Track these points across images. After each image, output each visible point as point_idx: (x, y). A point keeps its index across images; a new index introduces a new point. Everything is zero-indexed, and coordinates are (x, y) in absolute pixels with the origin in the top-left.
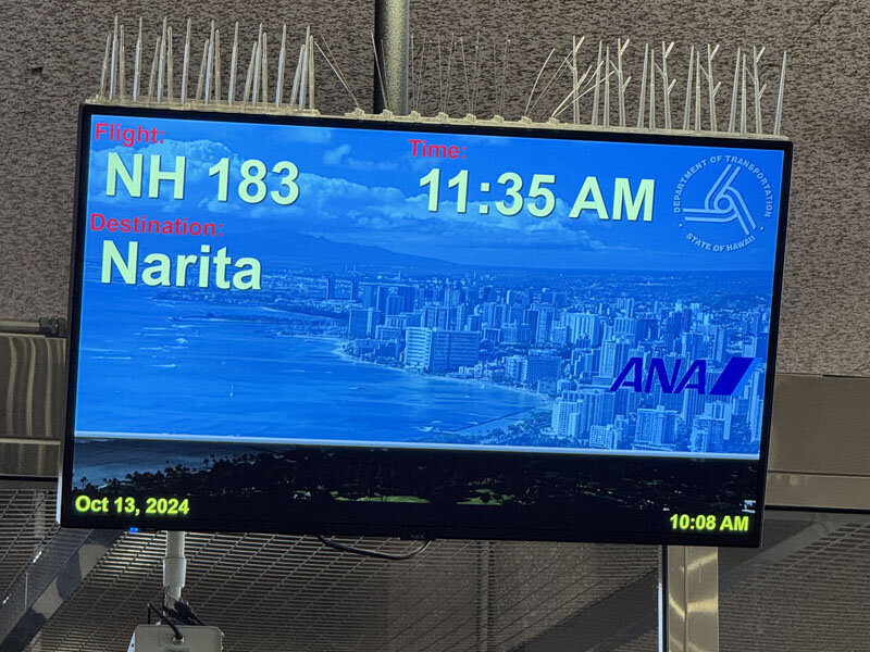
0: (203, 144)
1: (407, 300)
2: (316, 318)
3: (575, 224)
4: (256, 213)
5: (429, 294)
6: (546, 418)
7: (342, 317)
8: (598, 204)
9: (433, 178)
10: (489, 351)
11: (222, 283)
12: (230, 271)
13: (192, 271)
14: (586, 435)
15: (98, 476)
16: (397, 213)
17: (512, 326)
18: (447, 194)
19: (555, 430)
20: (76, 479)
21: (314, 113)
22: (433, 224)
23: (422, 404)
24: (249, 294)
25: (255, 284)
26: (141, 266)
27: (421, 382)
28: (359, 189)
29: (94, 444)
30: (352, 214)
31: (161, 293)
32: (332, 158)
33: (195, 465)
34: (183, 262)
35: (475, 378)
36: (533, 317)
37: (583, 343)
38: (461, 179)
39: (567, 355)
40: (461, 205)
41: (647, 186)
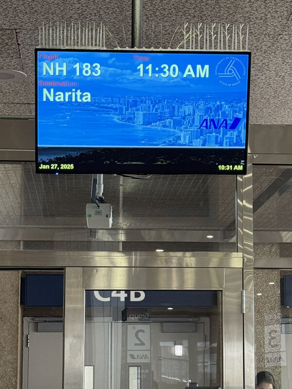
0: (71, 59)
1: (135, 104)
2: (107, 110)
3: (185, 79)
4: (88, 79)
5: (142, 102)
6: (179, 138)
7: (116, 109)
8: (192, 73)
9: (141, 67)
10: (161, 118)
11: (79, 100)
12: (81, 97)
13: (70, 97)
14: (192, 142)
15: (45, 158)
16: (131, 78)
17: (167, 110)
18: (146, 71)
19: (182, 141)
20: (39, 159)
21: (105, 48)
22: (142, 81)
23: (141, 135)
24: (87, 103)
25: (89, 100)
26: (55, 96)
27: (140, 128)
28: (119, 71)
29: (44, 149)
30: (117, 78)
31: (61, 104)
32: (110, 62)
33: (74, 154)
34: (67, 94)
35: (157, 126)
36: (174, 108)
37: (189, 115)
38: (150, 67)
39: (184, 119)
40: (150, 74)
41: (207, 67)
